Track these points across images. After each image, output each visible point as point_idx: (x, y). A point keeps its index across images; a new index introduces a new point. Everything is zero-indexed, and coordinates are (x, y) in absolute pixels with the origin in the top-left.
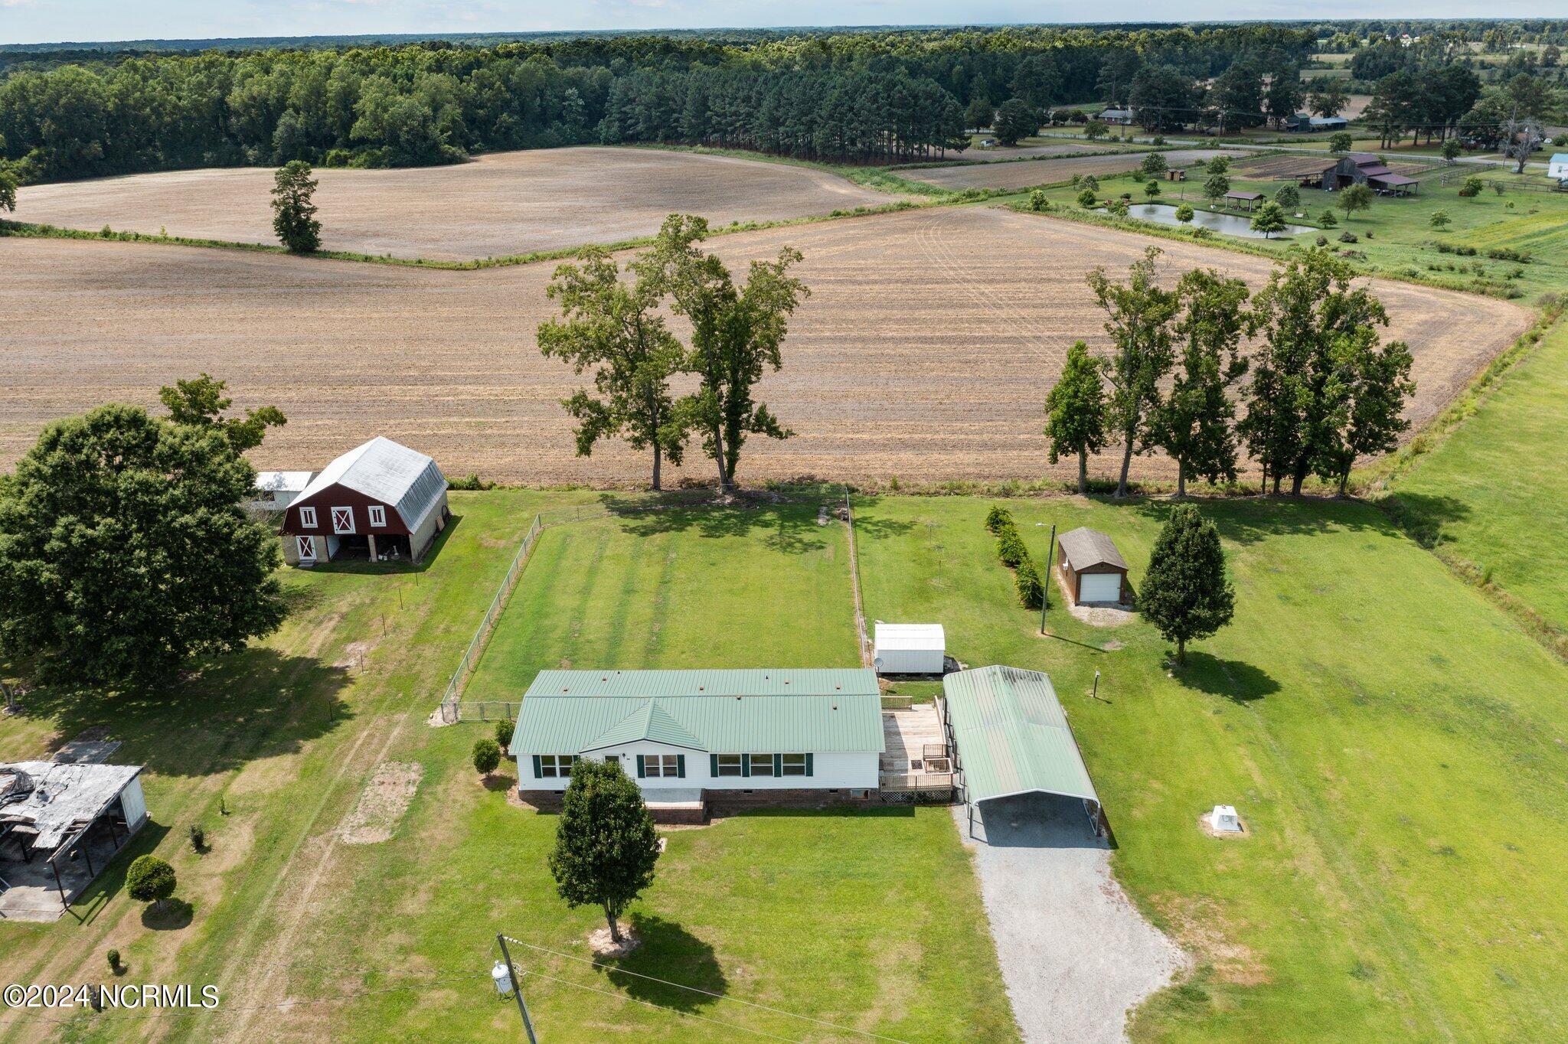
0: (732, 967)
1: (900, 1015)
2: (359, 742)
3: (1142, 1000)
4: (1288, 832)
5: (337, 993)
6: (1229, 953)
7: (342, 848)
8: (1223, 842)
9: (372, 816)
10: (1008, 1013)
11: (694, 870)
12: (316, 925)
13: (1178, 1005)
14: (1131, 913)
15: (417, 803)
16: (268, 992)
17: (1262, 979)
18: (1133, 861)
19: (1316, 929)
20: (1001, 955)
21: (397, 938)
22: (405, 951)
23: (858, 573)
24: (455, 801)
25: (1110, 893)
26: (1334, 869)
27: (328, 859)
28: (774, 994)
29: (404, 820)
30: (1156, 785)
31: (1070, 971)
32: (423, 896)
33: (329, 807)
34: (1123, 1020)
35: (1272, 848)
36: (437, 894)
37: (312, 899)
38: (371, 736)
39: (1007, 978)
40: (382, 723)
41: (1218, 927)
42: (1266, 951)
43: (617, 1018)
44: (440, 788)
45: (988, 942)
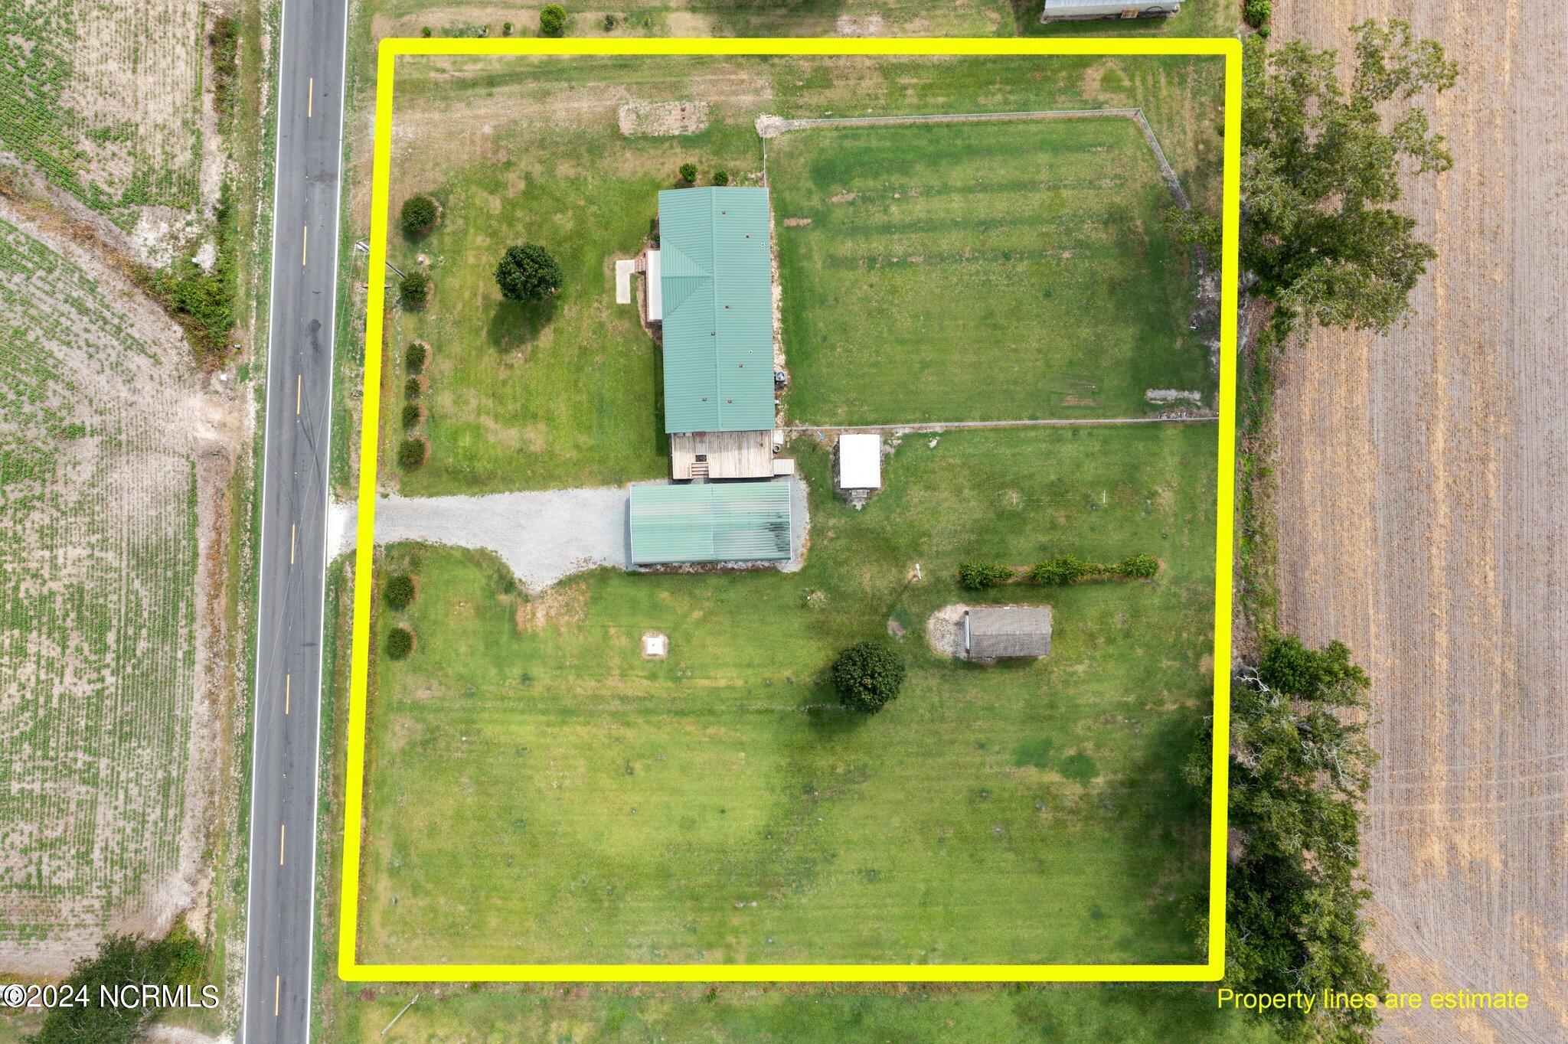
0: (523, 352)
1: (492, 439)
3: (504, 560)
6: (540, 614)
7: (614, 110)
8: (638, 644)
9: (647, 116)
10: (492, 492)
11: (601, 325)
12: (547, 120)
13: (501, 577)
14: (572, 570)
15: (658, 141)
17: (520, 626)
18: (615, 582)
19: (560, 668)
20: (534, 493)
21: (537, 169)
22: (528, 177)
24: (663, 164)
25: (585, 561)
26: (613, 697)
27: (600, 107)
28: (503, 374)
29: (645, 137)
31: (523, 527)
32: (572, 173)
34: (490, 548)
35: (632, 668)
36: (575, 182)
37: (567, 110)
39: (517, 494)
41: (559, 614)
42: (542, 634)
43: (486, 298)
45: (545, 487)
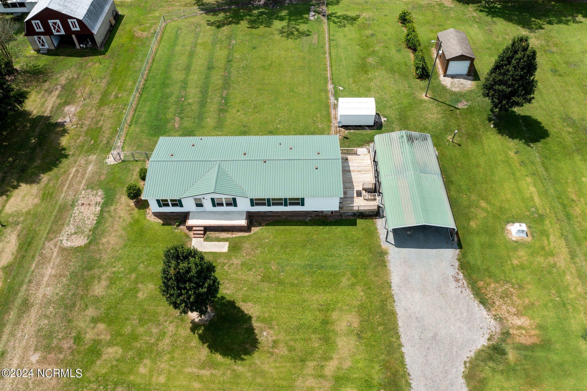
0: (262, 331)
1: (348, 364)
2: (71, 176)
3: (472, 354)
4: (552, 238)
5: (60, 350)
6: (518, 322)
7: (63, 249)
8: (518, 244)
9: (78, 228)
10: (403, 364)
11: (243, 264)
12: (49, 303)
13: (491, 358)
14: (468, 293)
15: (101, 218)
16: (26, 349)
17: (535, 340)
18: (470, 259)
19: (564, 305)
20: (400, 323)
21: (91, 312)
22: (95, 321)
23: (330, 53)
24: (120, 217)
25: (457, 281)
26: (575, 263)
27: (55, 258)
28: (283, 350)
29: (94, 230)
30: (483, 204)
31: (436, 334)
32: (104, 283)
33: (55, 222)
34: (462, 369)
35: (543, 248)
36: (112, 281)
37: (48, 285)
38: (77, 171)
39: (403, 340)
40: (83, 162)
41: (513, 305)
42: (538, 321)
43: (203, 366)
44: (112, 208)
45: (393, 314)
